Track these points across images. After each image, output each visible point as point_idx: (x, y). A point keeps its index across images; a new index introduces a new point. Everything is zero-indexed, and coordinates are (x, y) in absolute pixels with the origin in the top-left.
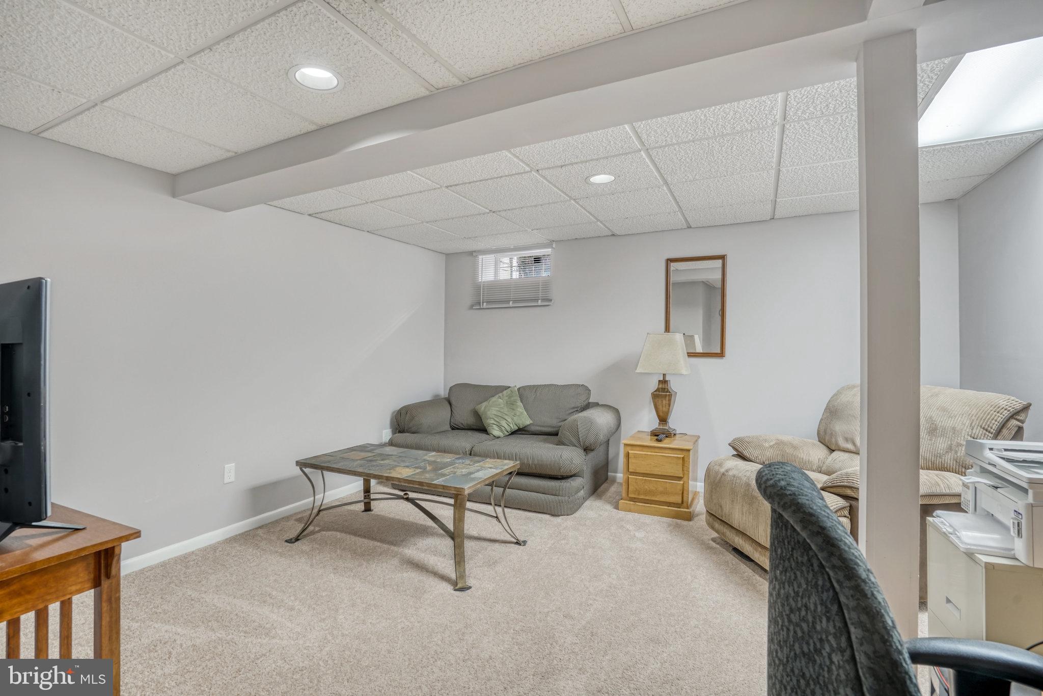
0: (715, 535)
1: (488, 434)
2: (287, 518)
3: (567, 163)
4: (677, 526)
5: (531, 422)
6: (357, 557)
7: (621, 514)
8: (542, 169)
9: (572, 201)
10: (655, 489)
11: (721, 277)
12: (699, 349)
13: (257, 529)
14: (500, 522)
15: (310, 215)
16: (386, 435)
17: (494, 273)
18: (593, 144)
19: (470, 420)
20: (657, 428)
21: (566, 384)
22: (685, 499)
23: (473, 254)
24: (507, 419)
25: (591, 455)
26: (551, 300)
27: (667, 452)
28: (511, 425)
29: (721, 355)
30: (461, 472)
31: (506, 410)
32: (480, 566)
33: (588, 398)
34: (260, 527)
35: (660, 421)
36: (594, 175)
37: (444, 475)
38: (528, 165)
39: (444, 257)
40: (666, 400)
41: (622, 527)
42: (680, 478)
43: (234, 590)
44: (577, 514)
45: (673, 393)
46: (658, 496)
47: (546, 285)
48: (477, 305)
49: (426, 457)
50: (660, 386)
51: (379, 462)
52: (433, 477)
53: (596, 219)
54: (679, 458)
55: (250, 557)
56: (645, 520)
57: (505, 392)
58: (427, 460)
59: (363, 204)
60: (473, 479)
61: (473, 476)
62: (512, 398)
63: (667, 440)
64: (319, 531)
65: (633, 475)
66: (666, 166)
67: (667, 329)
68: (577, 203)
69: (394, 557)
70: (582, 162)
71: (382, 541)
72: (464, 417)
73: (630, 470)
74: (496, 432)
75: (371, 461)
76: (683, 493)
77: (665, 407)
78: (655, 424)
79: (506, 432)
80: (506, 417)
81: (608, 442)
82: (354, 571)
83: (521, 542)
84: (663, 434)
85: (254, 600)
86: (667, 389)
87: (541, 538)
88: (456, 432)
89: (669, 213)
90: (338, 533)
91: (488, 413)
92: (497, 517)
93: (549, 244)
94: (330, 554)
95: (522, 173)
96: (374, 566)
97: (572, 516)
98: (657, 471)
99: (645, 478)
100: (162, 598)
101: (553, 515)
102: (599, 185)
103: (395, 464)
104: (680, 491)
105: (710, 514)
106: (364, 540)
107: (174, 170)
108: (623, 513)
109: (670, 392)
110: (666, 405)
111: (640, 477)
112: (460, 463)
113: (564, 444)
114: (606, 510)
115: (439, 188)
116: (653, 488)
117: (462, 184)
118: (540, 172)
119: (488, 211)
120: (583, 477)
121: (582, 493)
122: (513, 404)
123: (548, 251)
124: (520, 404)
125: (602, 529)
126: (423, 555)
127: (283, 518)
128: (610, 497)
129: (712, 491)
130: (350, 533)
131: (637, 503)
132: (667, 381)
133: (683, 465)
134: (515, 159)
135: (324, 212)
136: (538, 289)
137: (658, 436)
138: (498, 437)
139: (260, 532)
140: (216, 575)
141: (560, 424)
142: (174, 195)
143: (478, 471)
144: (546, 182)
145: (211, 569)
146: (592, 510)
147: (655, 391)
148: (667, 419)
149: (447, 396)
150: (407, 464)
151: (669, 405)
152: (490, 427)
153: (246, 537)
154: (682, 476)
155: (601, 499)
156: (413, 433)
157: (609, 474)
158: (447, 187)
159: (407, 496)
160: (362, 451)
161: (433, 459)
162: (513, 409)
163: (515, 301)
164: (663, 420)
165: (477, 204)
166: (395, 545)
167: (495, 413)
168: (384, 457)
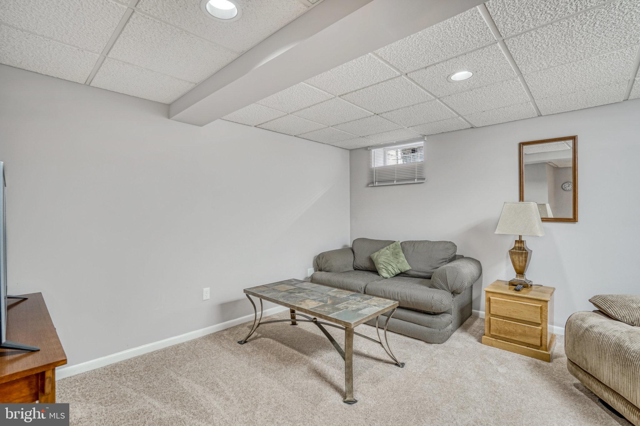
0: (577, 381)
1: (379, 275)
2: (243, 325)
3: (429, 64)
4: (538, 366)
5: (410, 268)
6: (280, 361)
7: (485, 347)
8: (410, 73)
9: (437, 100)
10: (514, 330)
11: (572, 157)
12: (550, 215)
13: (224, 330)
14: (383, 347)
15: (255, 126)
16: (310, 271)
17: (383, 161)
18: (452, 41)
19: (367, 264)
20: (514, 279)
21: (438, 241)
22: (544, 342)
23: (367, 149)
24: (393, 266)
25: (458, 297)
26: (424, 179)
27: (525, 301)
28: (396, 270)
29: (574, 220)
30: (352, 308)
31: (391, 258)
32: (366, 382)
33: (455, 252)
34: (226, 330)
35: (517, 273)
36: (454, 73)
37: (338, 309)
38: (398, 70)
39: (348, 152)
40: (522, 257)
41: (485, 360)
42: (538, 324)
43: (198, 376)
44: (447, 343)
45: (529, 252)
46: (517, 337)
47: (421, 167)
48: (371, 184)
49: (329, 293)
50: (517, 245)
51: (296, 294)
52: (331, 310)
53: (457, 113)
54: (538, 307)
55: (213, 352)
56: (506, 355)
57: (391, 245)
58: (330, 295)
59: (286, 116)
60: (360, 315)
61: (360, 312)
62: (396, 250)
63: (524, 290)
64: (260, 337)
65: (494, 317)
66: (521, 55)
67: (521, 199)
68: (441, 101)
69: (304, 364)
70: (443, 62)
71: (299, 350)
72: (363, 262)
73: (491, 313)
74: (384, 274)
75: (291, 293)
76: (541, 337)
77: (522, 263)
78: (512, 275)
79: (392, 275)
80: (392, 264)
81: (472, 287)
82: (275, 373)
83: (400, 364)
84: (521, 284)
85: (207, 387)
86: (524, 248)
87: (416, 362)
88: (357, 272)
89: (522, 104)
90: (272, 340)
91: (379, 260)
92: (380, 343)
93: (422, 138)
94: (263, 356)
95: (394, 78)
96: (290, 371)
97: (443, 345)
98: (515, 316)
99: (505, 320)
100: (156, 375)
101: (427, 342)
102: (459, 82)
103: (306, 297)
104: (539, 334)
105: (572, 362)
106: (287, 347)
107: (168, 101)
108: (486, 346)
109: (526, 251)
110: (522, 261)
111: (500, 319)
112: (352, 299)
113: (434, 287)
114: (471, 342)
115: (334, 98)
116: (513, 330)
117: (349, 93)
118: (409, 75)
119: (373, 114)
120: (451, 314)
121: (450, 327)
122: (397, 254)
123: (421, 143)
124: (403, 255)
125: (468, 360)
126: (325, 366)
127: (241, 325)
128: (474, 331)
129: (574, 343)
130: (279, 341)
131: (498, 340)
132: (523, 241)
133: (541, 313)
134: (387, 65)
135: (263, 123)
136: (414, 171)
137: (516, 286)
138: (386, 278)
139: (225, 333)
140: (191, 362)
141: (433, 271)
142: (169, 117)
143: (365, 307)
144: (414, 84)
145: (189, 357)
146: (459, 341)
147: (513, 249)
148: (523, 273)
149: (352, 247)
150: (315, 297)
151: (526, 261)
152: (380, 270)
153: (217, 336)
154: (540, 322)
155: (466, 332)
156: (327, 272)
157: (473, 310)
158: (340, 96)
159: (316, 320)
160: (288, 284)
161: (333, 294)
162: (397, 258)
163: (398, 181)
164: (520, 272)
165: (364, 108)
166: (307, 355)
167: (384, 261)
168: (301, 290)
